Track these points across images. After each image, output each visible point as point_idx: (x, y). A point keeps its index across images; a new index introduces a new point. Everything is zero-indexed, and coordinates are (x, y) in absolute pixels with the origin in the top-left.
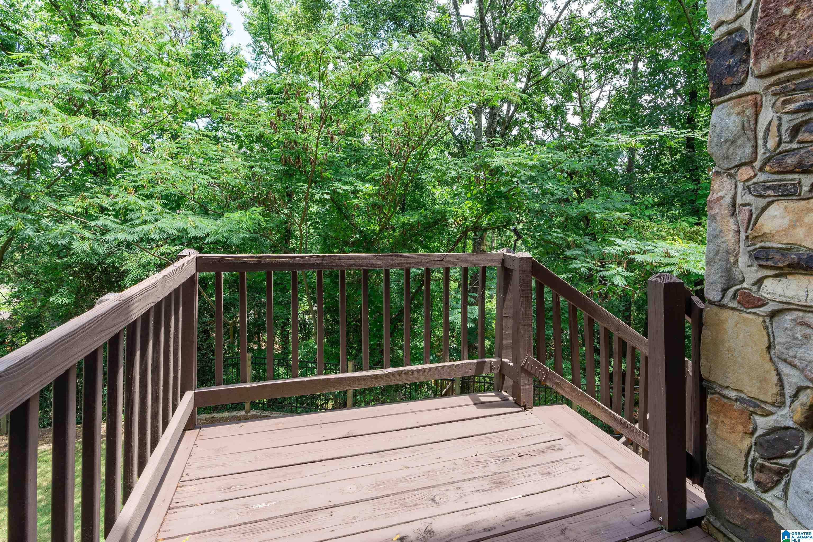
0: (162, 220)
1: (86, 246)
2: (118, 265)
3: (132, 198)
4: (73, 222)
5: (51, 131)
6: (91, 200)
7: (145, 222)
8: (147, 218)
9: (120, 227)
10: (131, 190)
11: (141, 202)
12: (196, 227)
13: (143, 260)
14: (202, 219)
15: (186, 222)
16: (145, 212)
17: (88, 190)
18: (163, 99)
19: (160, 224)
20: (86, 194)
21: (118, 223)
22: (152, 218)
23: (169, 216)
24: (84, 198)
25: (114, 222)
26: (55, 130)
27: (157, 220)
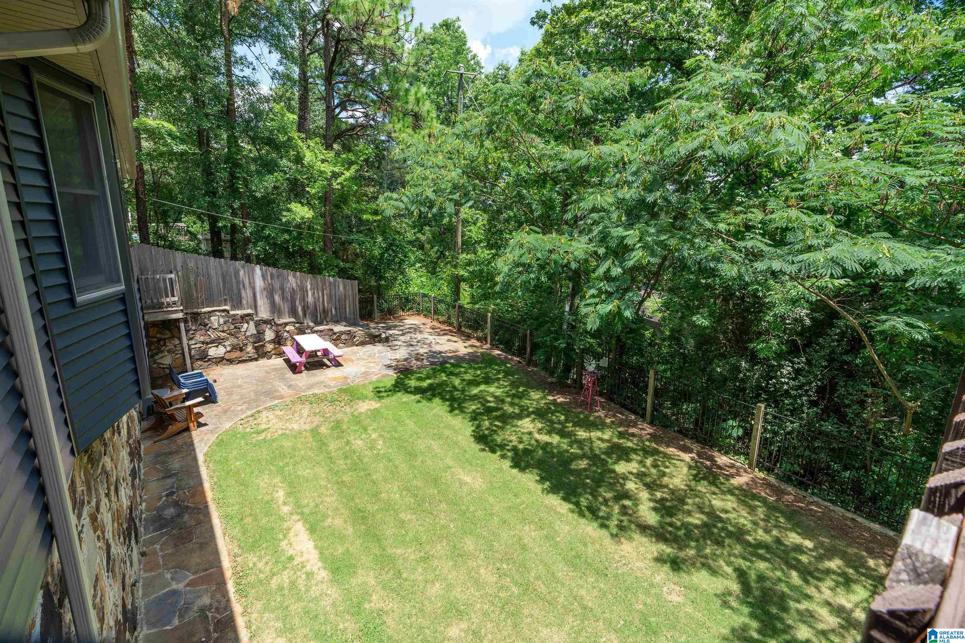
0: (836, 245)
1: (734, 272)
2: (760, 294)
3: (794, 213)
4: (720, 240)
5: (719, 137)
6: (745, 216)
7: (810, 248)
8: (815, 242)
9: (772, 250)
10: (793, 202)
11: (805, 218)
12: (893, 260)
13: (793, 293)
14: (906, 247)
15: (876, 252)
16: (809, 232)
17: (740, 204)
18: (856, 64)
19: (833, 252)
20: (739, 209)
21: (770, 245)
22: (822, 242)
23: (846, 240)
24: (736, 214)
25: (766, 244)
26: (723, 134)
27: (827, 245)
